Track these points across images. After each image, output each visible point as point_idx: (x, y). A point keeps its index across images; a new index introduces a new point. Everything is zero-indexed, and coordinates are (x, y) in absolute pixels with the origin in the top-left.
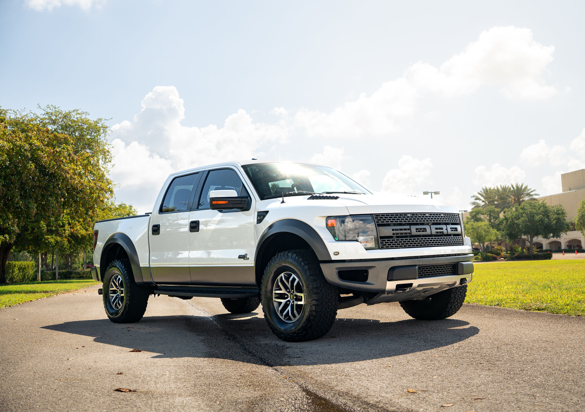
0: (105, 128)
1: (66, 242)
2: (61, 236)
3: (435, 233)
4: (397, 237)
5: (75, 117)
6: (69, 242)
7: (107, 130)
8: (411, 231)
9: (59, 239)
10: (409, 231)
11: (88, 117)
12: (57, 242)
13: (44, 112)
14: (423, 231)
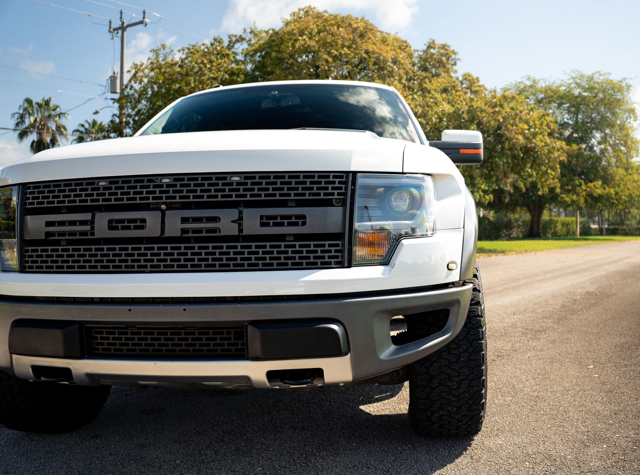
0: (629, 87)
1: (582, 201)
2: (578, 195)
3: (179, 234)
4: (70, 242)
5: (598, 78)
6: (586, 201)
7: (632, 88)
8: (93, 228)
9: (575, 197)
10: (88, 228)
11: (611, 78)
12: (573, 202)
13: (568, 77)
14: (136, 228)
